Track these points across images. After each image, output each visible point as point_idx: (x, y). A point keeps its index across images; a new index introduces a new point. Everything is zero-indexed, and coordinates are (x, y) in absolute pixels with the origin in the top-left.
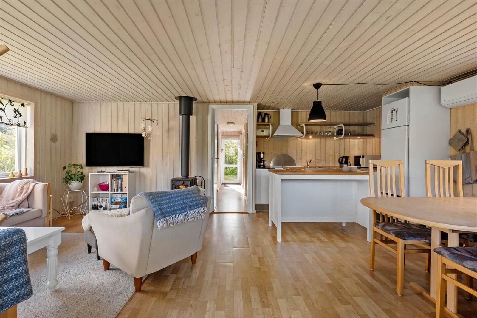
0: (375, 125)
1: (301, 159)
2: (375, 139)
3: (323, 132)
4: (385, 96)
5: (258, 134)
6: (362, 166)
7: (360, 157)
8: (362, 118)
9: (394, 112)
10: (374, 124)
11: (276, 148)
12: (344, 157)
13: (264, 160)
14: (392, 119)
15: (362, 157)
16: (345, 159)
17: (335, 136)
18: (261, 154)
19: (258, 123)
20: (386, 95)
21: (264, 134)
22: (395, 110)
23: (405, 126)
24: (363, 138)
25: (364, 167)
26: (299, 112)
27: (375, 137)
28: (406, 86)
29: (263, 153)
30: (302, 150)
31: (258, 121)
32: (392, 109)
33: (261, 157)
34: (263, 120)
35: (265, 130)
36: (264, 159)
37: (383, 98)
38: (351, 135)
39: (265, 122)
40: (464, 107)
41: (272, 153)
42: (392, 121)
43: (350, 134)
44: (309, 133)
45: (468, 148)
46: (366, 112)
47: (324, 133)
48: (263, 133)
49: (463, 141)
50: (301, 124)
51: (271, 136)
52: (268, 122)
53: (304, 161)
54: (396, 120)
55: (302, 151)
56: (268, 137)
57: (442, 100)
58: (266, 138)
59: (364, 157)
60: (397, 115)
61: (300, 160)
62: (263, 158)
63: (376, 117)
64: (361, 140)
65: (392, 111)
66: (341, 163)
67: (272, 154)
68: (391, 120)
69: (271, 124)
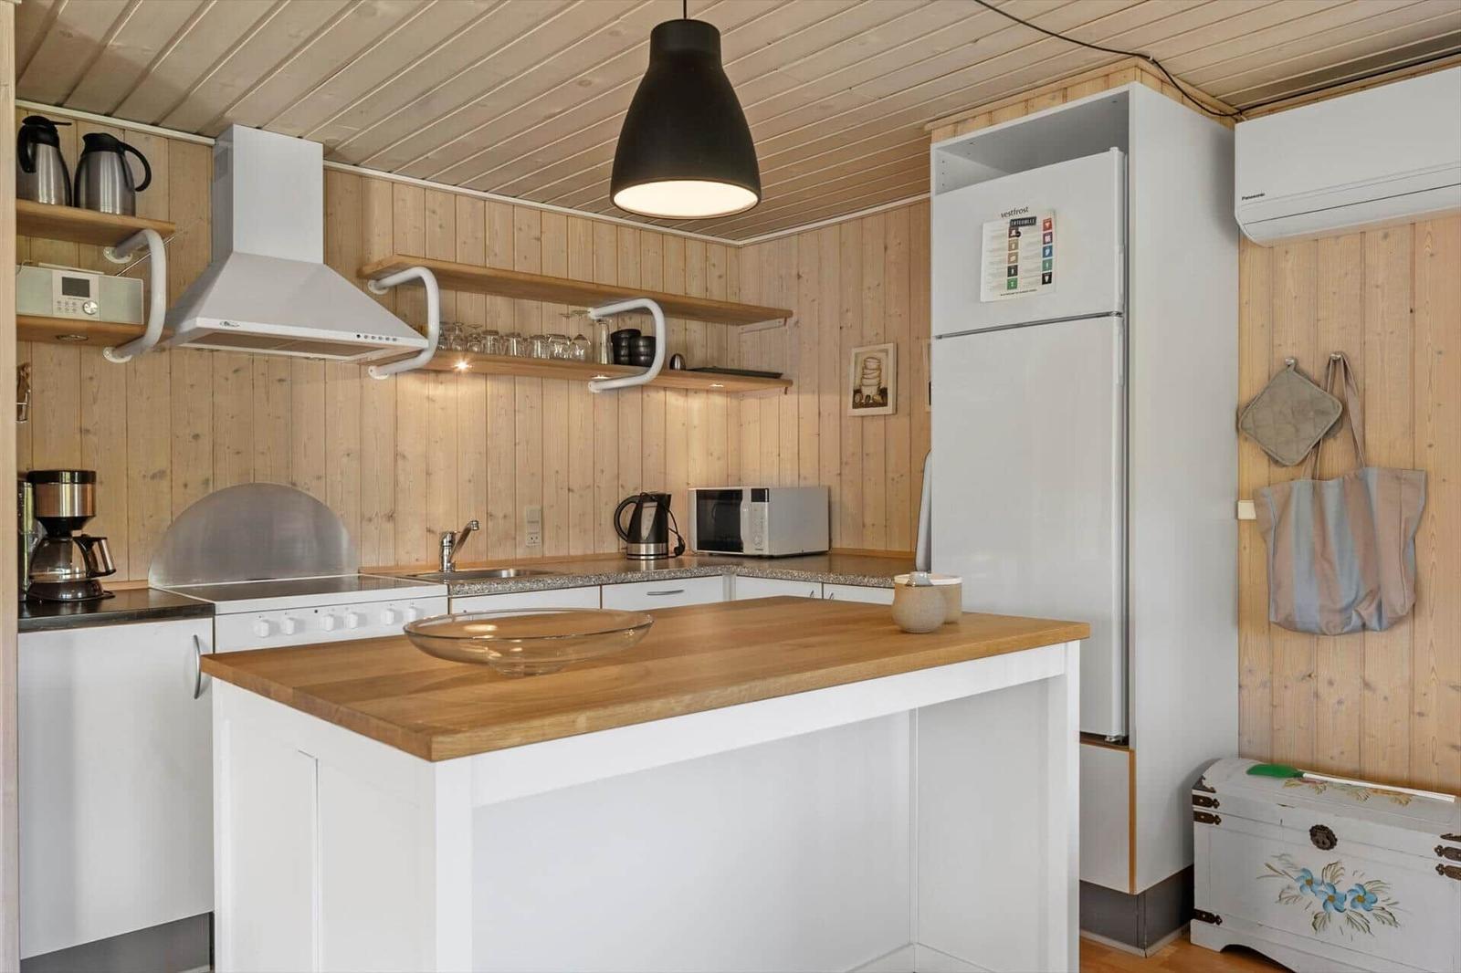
0: (791, 321)
1: (391, 517)
2: (791, 399)
3: (541, 337)
4: (947, 137)
5: (34, 309)
6: (747, 550)
7: (735, 496)
8: (720, 277)
9: (1031, 236)
10: (787, 315)
11: (196, 437)
12: (645, 498)
13: (87, 542)
14: (1013, 271)
15: (747, 496)
16: (653, 511)
17: (602, 369)
18: (65, 489)
19: (29, 206)
20: (955, 134)
21: (90, 309)
22: (1032, 221)
23: (1108, 314)
24: (727, 393)
25: (766, 552)
26: (376, 185)
27: (794, 388)
28: (1100, 81)
29: (86, 478)
30: (397, 456)
31: (25, 190)
32: (1016, 212)
33: (66, 512)
34: (77, 190)
35: (94, 278)
36: (89, 530)
37: (934, 147)
38: (683, 368)
39: (93, 204)
40: (1363, 233)
41: (159, 475)
42: (1012, 285)
43: (677, 365)
44: (455, 336)
45: (1337, 455)
46: (739, 247)
47: (545, 346)
48: (79, 300)
49: (1323, 413)
50: (400, 267)
51: (163, 338)
52: (129, 209)
53: (415, 532)
54: (1047, 279)
55: (400, 462)
56: (125, 339)
57: (1241, 189)
58: (108, 355)
59: (763, 500)
60: (1047, 250)
61: (389, 526)
62: (78, 522)
63: (799, 277)
64: (719, 401)
65: (1016, 225)
66: (632, 535)
67: (165, 484)
68: (1005, 279)
69: (164, 234)
